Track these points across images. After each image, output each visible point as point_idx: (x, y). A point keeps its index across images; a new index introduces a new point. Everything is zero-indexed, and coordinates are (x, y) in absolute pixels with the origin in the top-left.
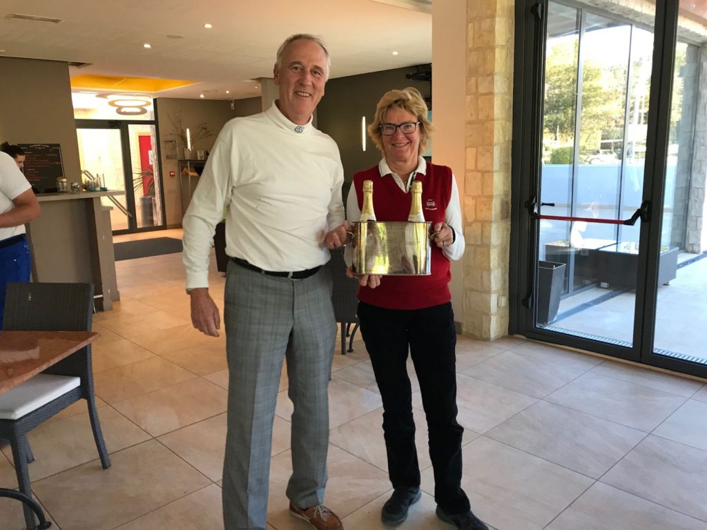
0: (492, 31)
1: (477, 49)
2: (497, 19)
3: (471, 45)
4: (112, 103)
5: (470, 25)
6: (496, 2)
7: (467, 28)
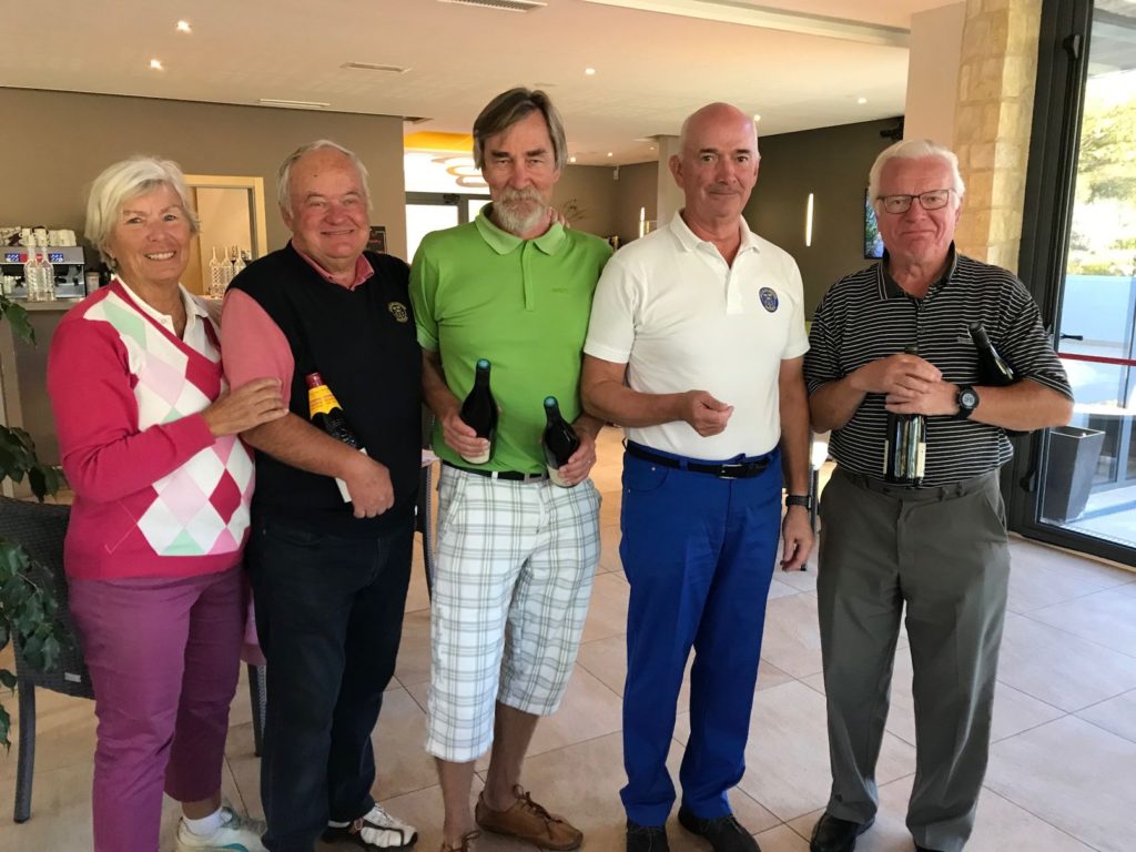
0: (997, 77)
1: (973, 104)
2: (1007, 60)
3: (964, 98)
4: (451, 171)
5: (966, 68)
6: (1007, 36)
7: (960, 72)
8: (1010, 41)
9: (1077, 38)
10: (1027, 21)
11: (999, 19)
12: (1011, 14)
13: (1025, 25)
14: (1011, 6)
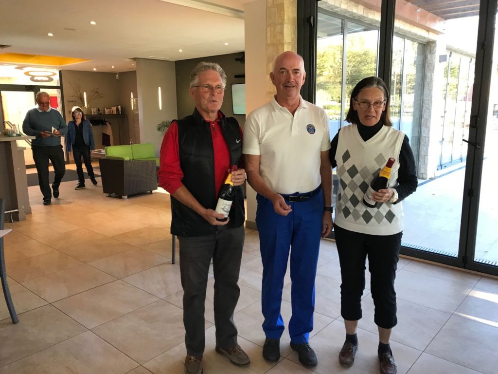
0: (282, 33)
1: (273, 44)
2: (285, 26)
3: (269, 42)
4: (27, 74)
5: (269, 29)
6: (284, 15)
7: (267, 30)
8: (286, 17)
9: (312, 18)
10: (292, 9)
11: (280, 7)
12: (285, 6)
13: (291, 11)
14: (285, 2)
